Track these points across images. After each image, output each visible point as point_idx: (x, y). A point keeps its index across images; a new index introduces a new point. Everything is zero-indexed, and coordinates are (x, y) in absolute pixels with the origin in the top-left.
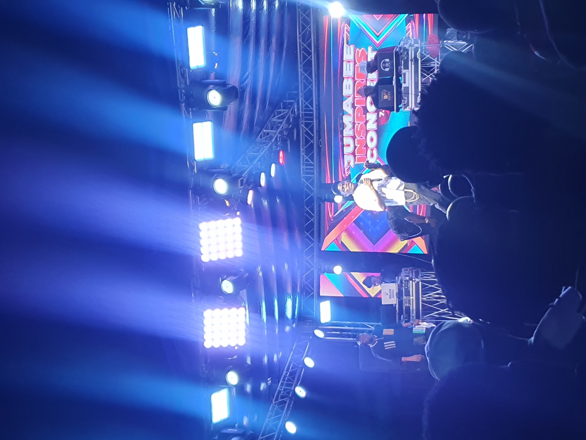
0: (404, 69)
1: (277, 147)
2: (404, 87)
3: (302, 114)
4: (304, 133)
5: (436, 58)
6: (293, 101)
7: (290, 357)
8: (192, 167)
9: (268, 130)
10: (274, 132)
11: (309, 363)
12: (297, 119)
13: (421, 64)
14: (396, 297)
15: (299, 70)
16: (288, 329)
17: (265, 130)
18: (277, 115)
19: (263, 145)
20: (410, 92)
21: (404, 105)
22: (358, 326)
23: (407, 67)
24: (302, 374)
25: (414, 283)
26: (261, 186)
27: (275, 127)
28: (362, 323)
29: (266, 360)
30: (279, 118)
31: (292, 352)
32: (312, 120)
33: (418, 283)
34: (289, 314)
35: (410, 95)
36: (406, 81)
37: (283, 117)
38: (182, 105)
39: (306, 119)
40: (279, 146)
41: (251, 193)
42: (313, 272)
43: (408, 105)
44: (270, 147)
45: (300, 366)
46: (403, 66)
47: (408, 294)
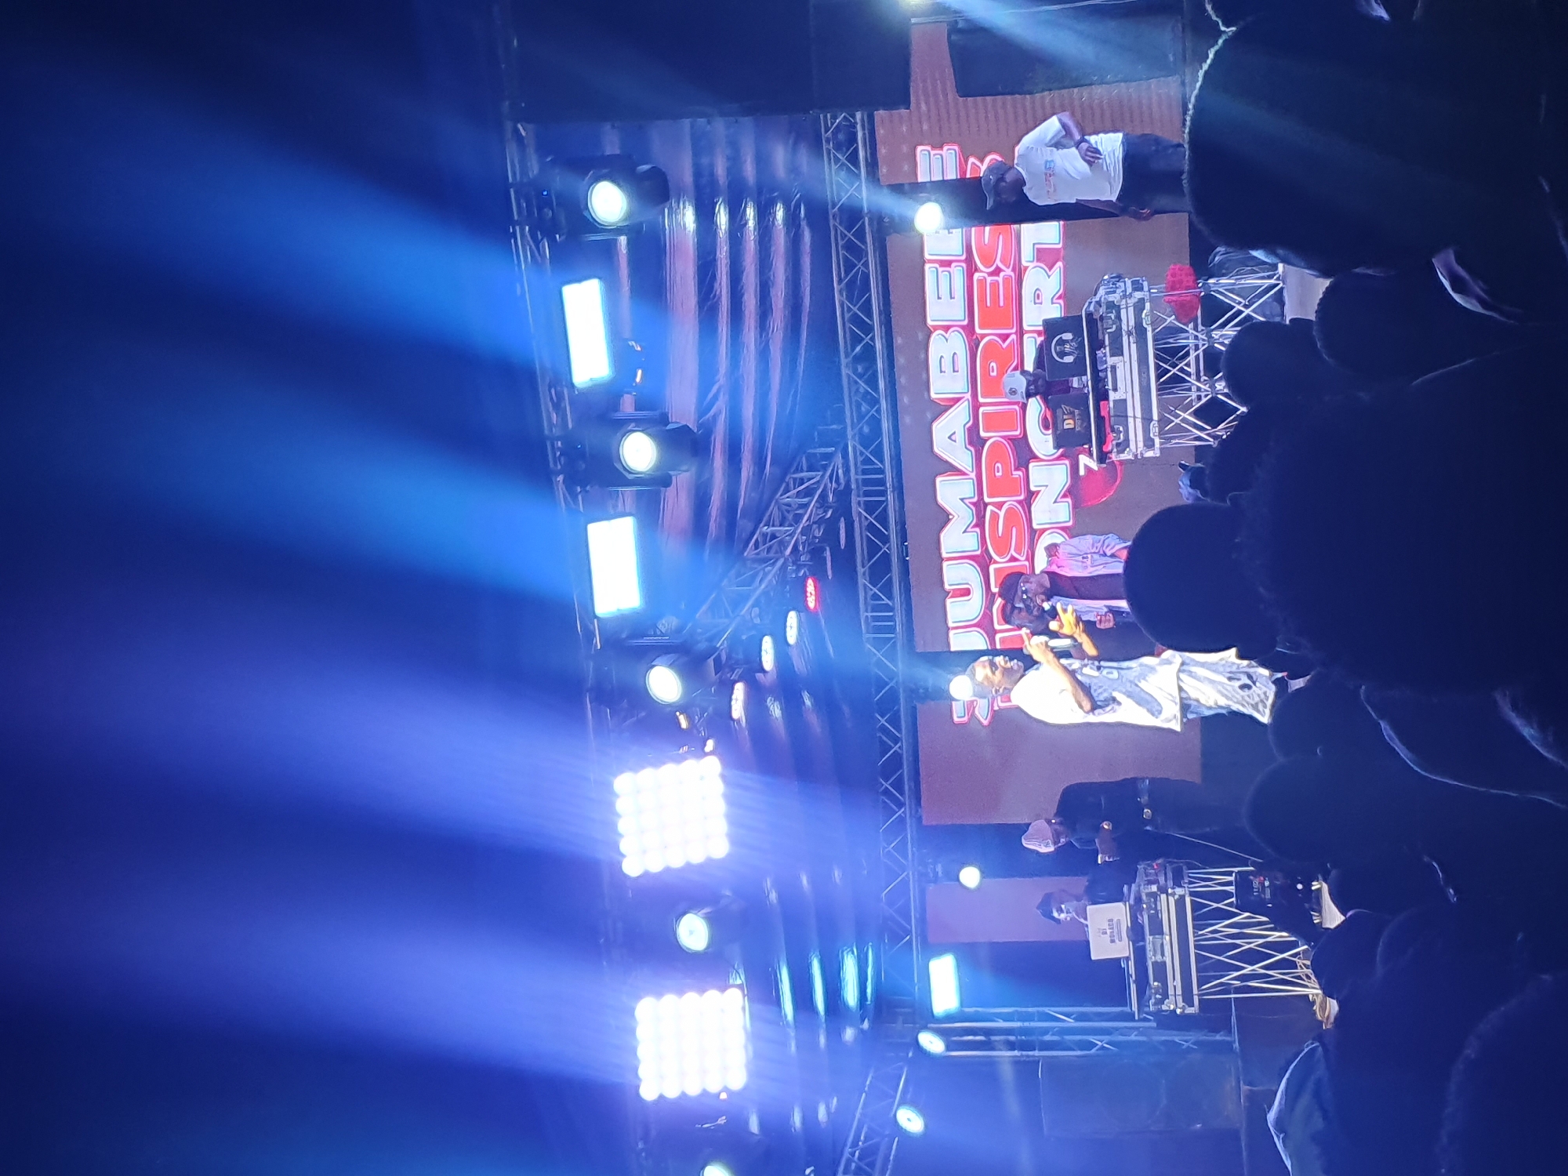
0: (1111, 356)
1: (799, 567)
2: (1114, 401)
3: (857, 480)
4: (864, 529)
5: (1191, 325)
6: (833, 449)
7: (859, 1110)
8: (589, 635)
9: (773, 526)
10: (788, 531)
11: (911, 1121)
12: (844, 495)
13: (1155, 340)
14: (1127, 939)
15: (844, 371)
16: (849, 1034)
17: (766, 528)
18: (794, 489)
19: (764, 566)
20: (1130, 413)
21: (1118, 445)
22: (1029, 1017)
23: (1118, 351)
24: (893, 1152)
25: (1171, 899)
26: (763, 671)
27: (790, 517)
28: (1041, 1009)
29: (797, 1119)
30: (798, 495)
31: (864, 1095)
32: (883, 493)
33: (1182, 897)
34: (851, 996)
35: (1131, 420)
36: (1119, 384)
37: (809, 493)
38: (558, 479)
39: (866, 494)
40: (805, 565)
41: (739, 690)
42: (905, 882)
43: (1128, 446)
44: (780, 569)
45: (887, 1132)
46: (1108, 348)
47: (1157, 929)
